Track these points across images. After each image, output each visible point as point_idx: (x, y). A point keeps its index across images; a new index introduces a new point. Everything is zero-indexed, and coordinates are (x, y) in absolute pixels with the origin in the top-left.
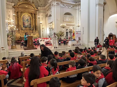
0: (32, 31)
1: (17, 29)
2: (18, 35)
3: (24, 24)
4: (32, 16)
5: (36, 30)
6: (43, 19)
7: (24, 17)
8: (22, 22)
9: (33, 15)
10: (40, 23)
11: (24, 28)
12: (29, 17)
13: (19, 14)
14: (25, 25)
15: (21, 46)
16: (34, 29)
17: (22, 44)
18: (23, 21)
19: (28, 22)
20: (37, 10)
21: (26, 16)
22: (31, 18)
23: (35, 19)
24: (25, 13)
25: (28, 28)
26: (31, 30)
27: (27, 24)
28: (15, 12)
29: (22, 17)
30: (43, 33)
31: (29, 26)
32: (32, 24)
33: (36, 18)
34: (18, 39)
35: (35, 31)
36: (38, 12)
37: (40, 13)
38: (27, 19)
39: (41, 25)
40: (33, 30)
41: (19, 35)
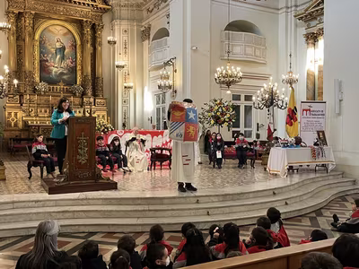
0: (77, 101)
1: (16, 82)
2: (16, 114)
3: (44, 68)
4: (82, 35)
5: (95, 95)
6: (129, 46)
7: (47, 35)
8: (37, 57)
9: (88, 30)
10: (116, 63)
11: (42, 86)
12: (70, 36)
13: (28, 21)
14: (50, 73)
15: (29, 167)
16: (89, 92)
17: (36, 160)
18: (41, 52)
19: (63, 58)
20: (105, 11)
21: (57, 33)
22: (79, 42)
23: (95, 49)
24: (50, 18)
25: (61, 86)
26: (74, 95)
27: (56, 67)
28: (8, 13)
29: (37, 37)
30: (129, 108)
31: (65, 77)
32: (79, 67)
33: (100, 44)
34: (17, 133)
35: (92, 100)
36: (106, 18)
37: (117, 22)
38: (58, 45)
39: (120, 74)
40: (84, 94)
41: (20, 114)
